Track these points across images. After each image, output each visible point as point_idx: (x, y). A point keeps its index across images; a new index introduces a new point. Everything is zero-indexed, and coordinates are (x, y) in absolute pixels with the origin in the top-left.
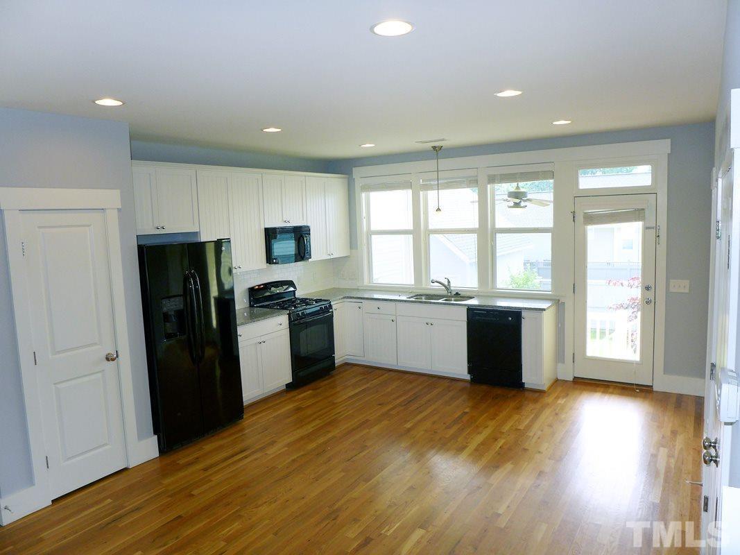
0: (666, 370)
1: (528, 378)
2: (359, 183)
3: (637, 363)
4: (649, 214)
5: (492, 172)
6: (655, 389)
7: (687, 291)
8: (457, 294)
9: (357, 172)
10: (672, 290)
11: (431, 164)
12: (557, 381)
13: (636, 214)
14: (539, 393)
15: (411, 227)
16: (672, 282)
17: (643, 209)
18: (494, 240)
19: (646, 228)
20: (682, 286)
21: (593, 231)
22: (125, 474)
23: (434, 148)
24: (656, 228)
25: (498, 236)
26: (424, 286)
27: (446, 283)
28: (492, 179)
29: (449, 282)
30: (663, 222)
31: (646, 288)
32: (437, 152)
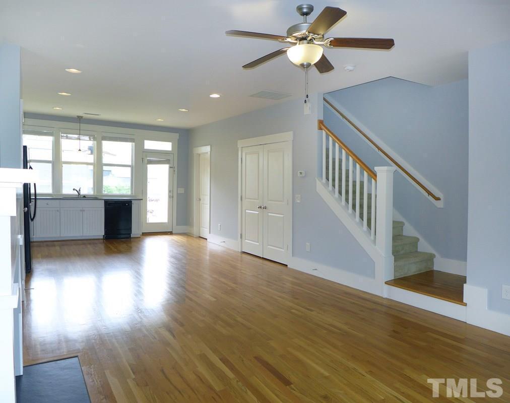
0: (177, 224)
3: (167, 223)
4: (171, 162)
5: (105, 135)
6: (173, 232)
7: (183, 192)
8: (84, 196)
10: (179, 192)
11: (76, 125)
13: (166, 162)
15: (51, 159)
16: (179, 189)
17: (169, 160)
18: (102, 169)
19: (170, 167)
21: (150, 167)
23: (78, 117)
24: (174, 167)
25: (104, 167)
28: (104, 139)
30: (176, 165)
31: (170, 191)
32: (79, 119)
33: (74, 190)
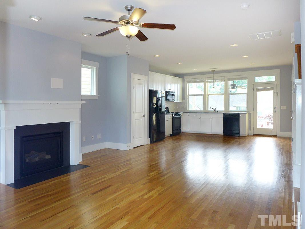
0: (281, 131)
1: (242, 133)
2: (186, 81)
3: (272, 129)
4: (275, 88)
5: (229, 77)
6: (277, 136)
7: (286, 109)
8: (218, 112)
9: (186, 77)
10: (281, 108)
11: (211, 75)
12: (248, 135)
13: (271, 89)
14: (244, 137)
15: (203, 93)
16: (282, 106)
17: (273, 87)
18: (229, 96)
19: (274, 92)
20: (284, 107)
21: (259, 93)
22: (143, 146)
23: (212, 71)
24: (277, 92)
25: (230, 95)
26: (207, 110)
27: (214, 109)
28: (229, 80)
29: (215, 108)
30: (279, 91)
31: (274, 108)
32: (213, 72)
33: (211, 108)
